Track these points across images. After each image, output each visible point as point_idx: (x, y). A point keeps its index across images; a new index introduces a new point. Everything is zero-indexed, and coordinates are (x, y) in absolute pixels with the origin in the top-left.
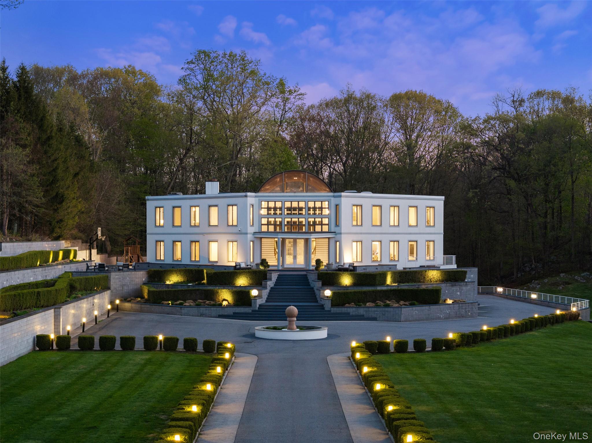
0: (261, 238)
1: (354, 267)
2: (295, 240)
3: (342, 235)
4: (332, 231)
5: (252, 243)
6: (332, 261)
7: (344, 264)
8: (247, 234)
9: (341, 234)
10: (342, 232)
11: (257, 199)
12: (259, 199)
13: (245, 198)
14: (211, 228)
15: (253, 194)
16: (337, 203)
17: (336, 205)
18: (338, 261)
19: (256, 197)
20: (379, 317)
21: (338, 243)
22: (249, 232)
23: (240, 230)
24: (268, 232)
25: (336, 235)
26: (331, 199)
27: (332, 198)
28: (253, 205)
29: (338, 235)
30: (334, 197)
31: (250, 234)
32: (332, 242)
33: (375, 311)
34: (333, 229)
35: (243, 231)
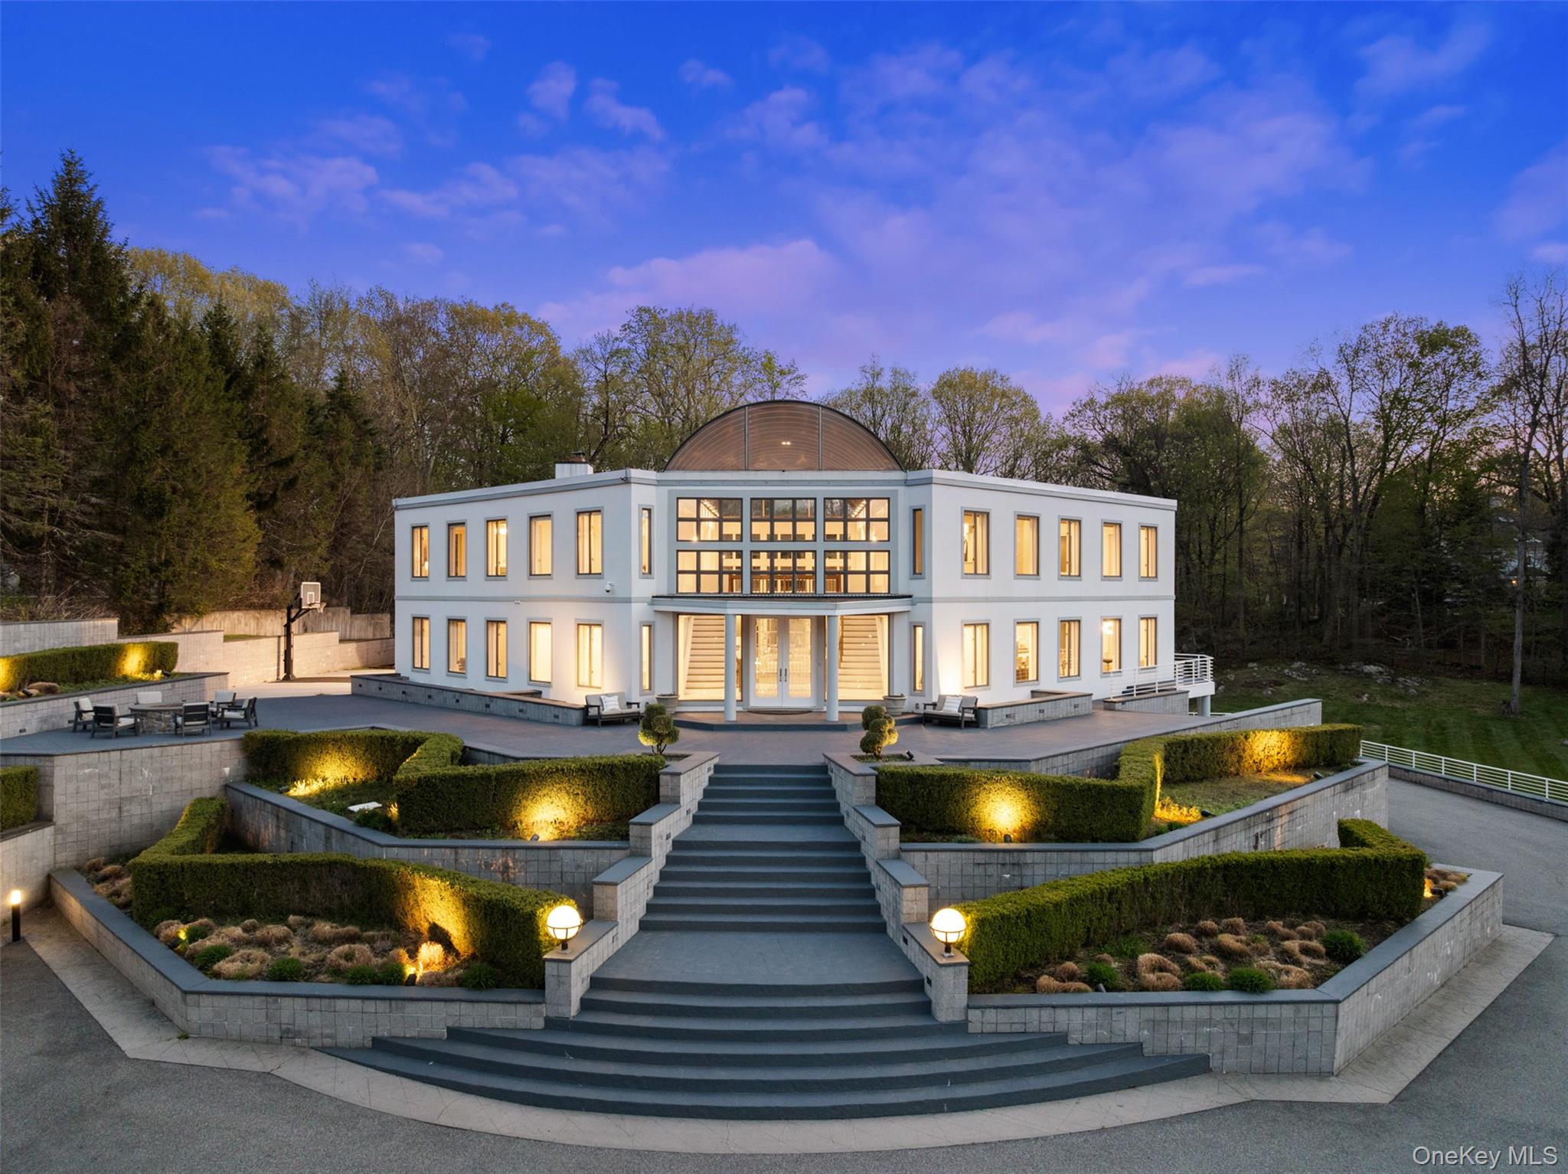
0: (677, 615)
1: (978, 711)
2: (782, 624)
3: (936, 607)
4: (901, 592)
5: (645, 630)
6: (901, 688)
7: (942, 698)
8: (628, 601)
9: (930, 600)
10: (936, 593)
11: (664, 490)
12: (669, 491)
13: (625, 487)
14: (535, 583)
15: (651, 475)
16: (916, 504)
17: (915, 511)
18: (918, 687)
19: (660, 483)
20: (1222, 1052)
21: (919, 630)
22: (635, 594)
23: (608, 587)
24: (698, 596)
25: (913, 604)
26: (897, 491)
27: (901, 489)
28: (649, 511)
29: (919, 605)
30: (907, 483)
31: (640, 600)
32: (902, 626)
33: (1198, 1023)
34: (903, 586)
35: (620, 594)
